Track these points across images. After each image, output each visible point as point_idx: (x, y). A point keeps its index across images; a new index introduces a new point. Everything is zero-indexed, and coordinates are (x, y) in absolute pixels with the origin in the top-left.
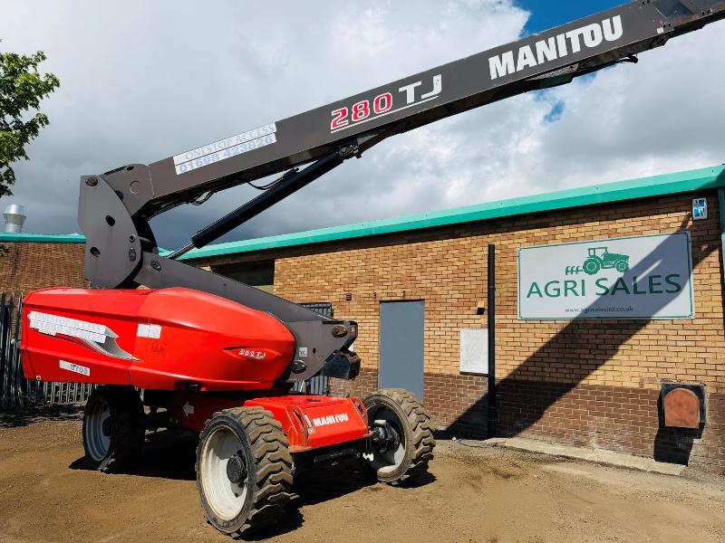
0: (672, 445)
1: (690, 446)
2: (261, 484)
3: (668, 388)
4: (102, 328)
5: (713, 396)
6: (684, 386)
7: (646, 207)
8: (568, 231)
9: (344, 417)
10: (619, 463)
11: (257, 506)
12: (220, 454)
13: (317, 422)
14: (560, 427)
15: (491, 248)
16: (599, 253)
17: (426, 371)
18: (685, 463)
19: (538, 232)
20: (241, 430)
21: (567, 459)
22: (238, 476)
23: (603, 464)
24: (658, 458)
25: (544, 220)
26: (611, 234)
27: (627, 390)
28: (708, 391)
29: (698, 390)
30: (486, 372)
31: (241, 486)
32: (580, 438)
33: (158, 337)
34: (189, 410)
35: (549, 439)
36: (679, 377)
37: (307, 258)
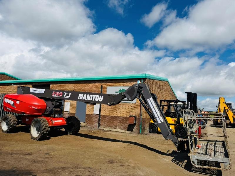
0: (130, 128)
1: (133, 128)
2: (43, 130)
3: (130, 116)
4: (12, 102)
5: (138, 118)
6: (133, 116)
7: (130, 80)
8: (116, 84)
9: (61, 121)
10: (120, 131)
11: (42, 134)
12: (35, 126)
13: (55, 121)
14: (112, 125)
15: (102, 86)
16: (122, 89)
17: (86, 113)
18: (132, 131)
19: (111, 84)
20: (39, 121)
21: (111, 131)
22: (38, 130)
23: (117, 132)
24: (128, 131)
25: (113, 81)
26: (124, 85)
27: (124, 117)
28: (137, 117)
29: (135, 117)
30: (99, 114)
31: (39, 132)
32: (115, 127)
33: (19, 103)
34: (27, 120)
35: (110, 127)
36: (133, 115)
37: (59, 85)
